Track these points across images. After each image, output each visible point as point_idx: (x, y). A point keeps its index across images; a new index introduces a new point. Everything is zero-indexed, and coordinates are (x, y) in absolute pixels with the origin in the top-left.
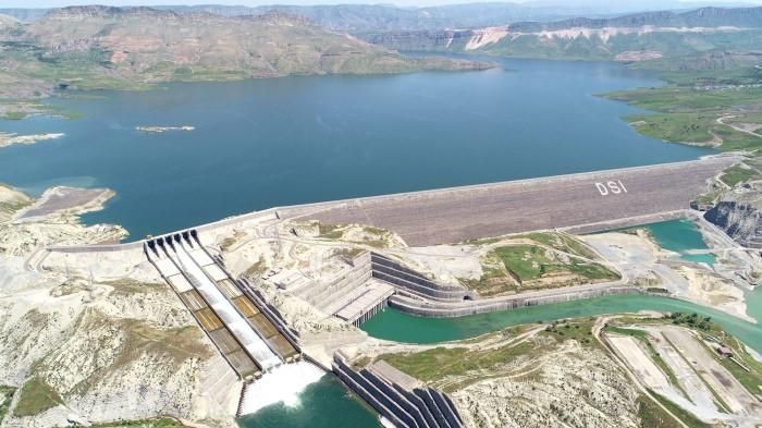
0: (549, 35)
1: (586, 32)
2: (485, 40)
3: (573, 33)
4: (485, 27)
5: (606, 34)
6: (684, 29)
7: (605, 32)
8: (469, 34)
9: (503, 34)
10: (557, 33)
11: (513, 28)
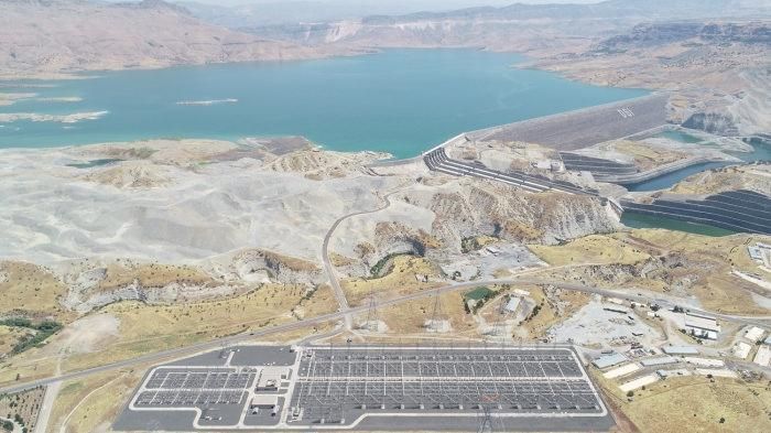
0: (402, 26)
1: (432, 24)
2: (343, 33)
3: (421, 25)
4: (340, 21)
5: (449, 25)
6: (506, 21)
7: (447, 24)
8: (326, 27)
9: (360, 26)
10: (408, 25)
11: (366, 20)
